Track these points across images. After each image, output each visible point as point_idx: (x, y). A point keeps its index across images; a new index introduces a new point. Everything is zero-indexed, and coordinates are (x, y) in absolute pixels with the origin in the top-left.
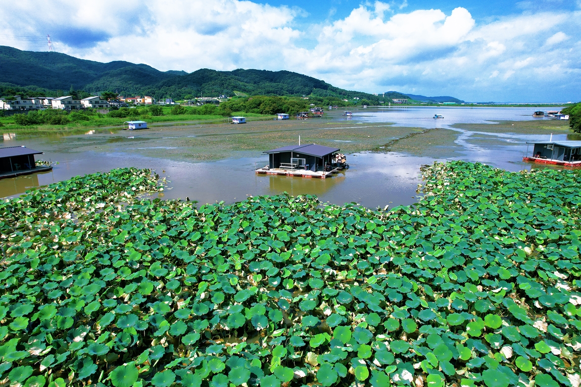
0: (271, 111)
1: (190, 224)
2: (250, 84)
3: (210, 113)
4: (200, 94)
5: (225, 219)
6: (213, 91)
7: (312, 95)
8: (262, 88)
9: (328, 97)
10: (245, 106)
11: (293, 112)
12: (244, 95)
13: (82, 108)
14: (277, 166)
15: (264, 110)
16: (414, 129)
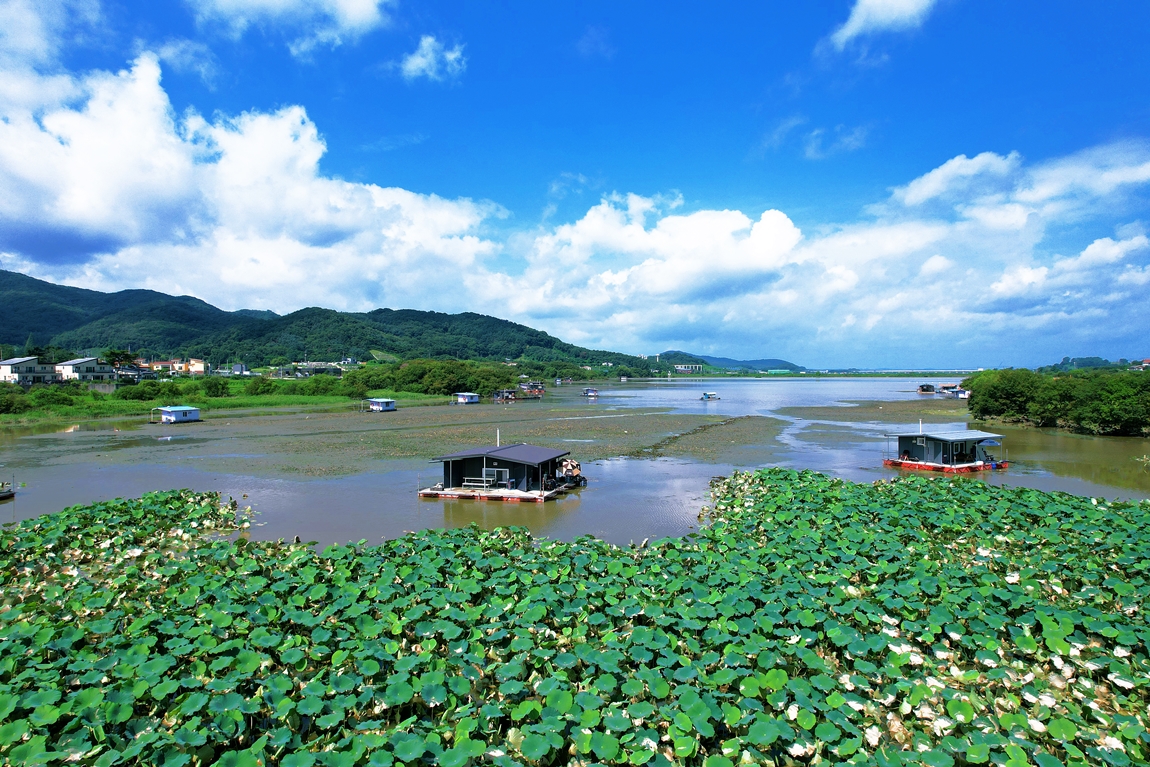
0: (444, 388)
1: (308, 575)
2: (404, 338)
3: (325, 391)
4: (303, 354)
5: (369, 565)
6: (330, 349)
7: (523, 359)
8: (426, 345)
9: (553, 362)
10: (394, 379)
11: (488, 389)
12: (392, 357)
13: (57, 380)
14: (458, 484)
15: (431, 387)
16: (708, 419)
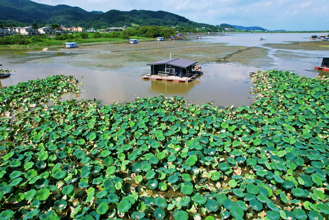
0: (153, 35)
2: (141, 19)
3: (116, 37)
4: (111, 25)
6: (119, 23)
7: (177, 26)
8: (148, 22)
9: (187, 27)
10: (137, 33)
11: (166, 36)
12: (137, 26)
13: (39, 34)
14: (156, 73)
15: (149, 35)
16: (240, 47)
